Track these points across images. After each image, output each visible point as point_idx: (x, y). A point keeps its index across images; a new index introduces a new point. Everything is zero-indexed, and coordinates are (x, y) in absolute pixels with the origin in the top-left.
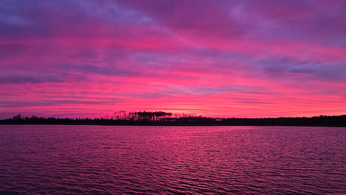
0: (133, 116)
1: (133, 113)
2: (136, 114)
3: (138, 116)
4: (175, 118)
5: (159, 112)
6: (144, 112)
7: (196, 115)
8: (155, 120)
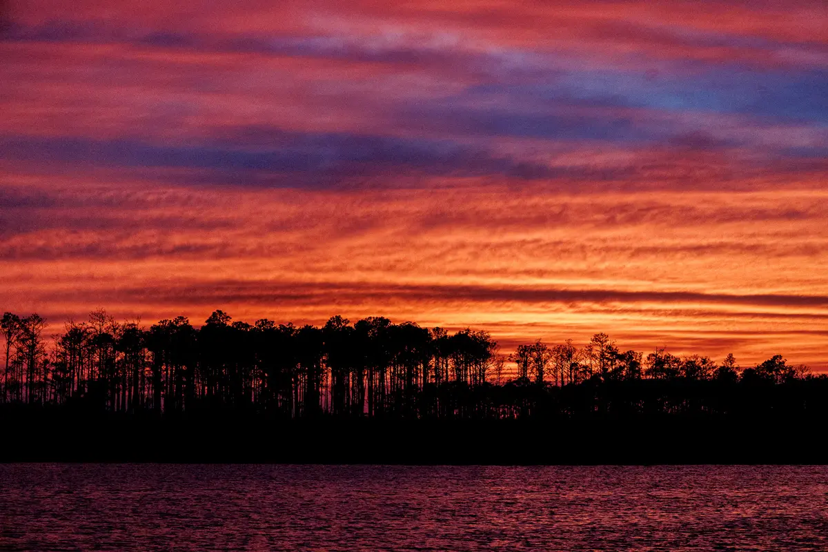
0: (108, 364)
1: (102, 340)
2: (138, 349)
3: (155, 367)
4: (523, 379)
5: (362, 325)
6: (215, 324)
7: (731, 359)
8: (326, 398)
